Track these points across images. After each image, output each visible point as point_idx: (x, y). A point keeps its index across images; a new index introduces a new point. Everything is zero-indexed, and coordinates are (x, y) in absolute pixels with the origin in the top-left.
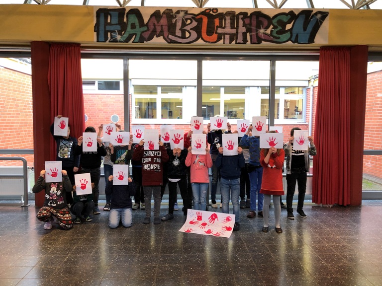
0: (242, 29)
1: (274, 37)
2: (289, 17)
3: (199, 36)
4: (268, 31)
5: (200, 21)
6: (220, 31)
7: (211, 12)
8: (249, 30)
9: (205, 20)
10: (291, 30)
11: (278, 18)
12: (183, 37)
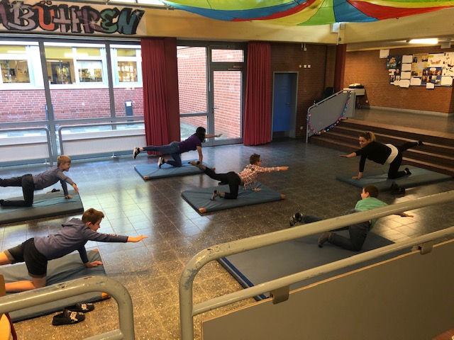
0: (76, 21)
1: (104, 28)
2: (114, 12)
3: (37, 25)
4: (99, 23)
5: (36, 12)
6: (56, 20)
7: (46, 4)
8: (82, 21)
9: (41, 11)
10: (117, 23)
11: (106, 12)
12: (22, 25)
